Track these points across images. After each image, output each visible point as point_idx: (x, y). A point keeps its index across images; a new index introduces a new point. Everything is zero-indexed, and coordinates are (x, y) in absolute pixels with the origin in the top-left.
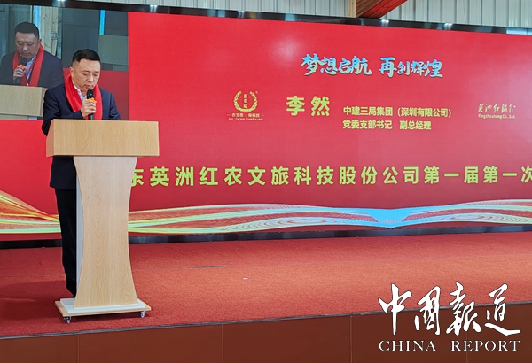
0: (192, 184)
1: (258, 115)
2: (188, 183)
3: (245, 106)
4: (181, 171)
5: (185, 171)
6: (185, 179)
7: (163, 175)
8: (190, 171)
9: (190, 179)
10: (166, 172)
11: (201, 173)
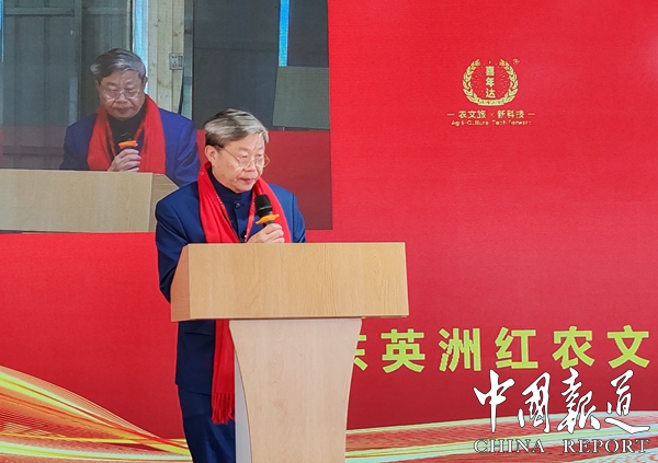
0: (477, 368)
2: (467, 366)
4: (451, 337)
5: (461, 337)
6: (462, 355)
7: (410, 347)
8: (471, 338)
9: (472, 355)
10: (416, 341)
11: (498, 342)
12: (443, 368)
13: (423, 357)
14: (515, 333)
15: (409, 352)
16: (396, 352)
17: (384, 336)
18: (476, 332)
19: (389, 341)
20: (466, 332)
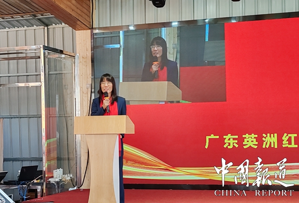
0: (276, 147)
2: (272, 146)
4: (267, 136)
5: (270, 137)
6: (271, 143)
8: (274, 137)
9: (274, 143)
10: (255, 138)
11: (283, 138)
12: (264, 147)
13: (257, 143)
14: (289, 135)
15: (252, 141)
16: (248, 141)
17: (244, 136)
18: (276, 135)
19: (245, 138)
20: (272, 135)
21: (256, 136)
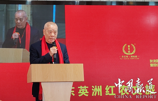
0: (101, 95)
1: (136, 56)
3: (129, 52)
4: (95, 88)
5: (97, 88)
6: (97, 92)
7: (85, 90)
8: (100, 88)
9: (100, 92)
10: (86, 89)
11: (106, 89)
12: (93, 95)
13: (88, 93)
14: (110, 87)
15: (85, 91)
16: (82, 91)
17: (79, 87)
18: (101, 86)
19: (80, 89)
20: (98, 87)
21: (87, 87)
